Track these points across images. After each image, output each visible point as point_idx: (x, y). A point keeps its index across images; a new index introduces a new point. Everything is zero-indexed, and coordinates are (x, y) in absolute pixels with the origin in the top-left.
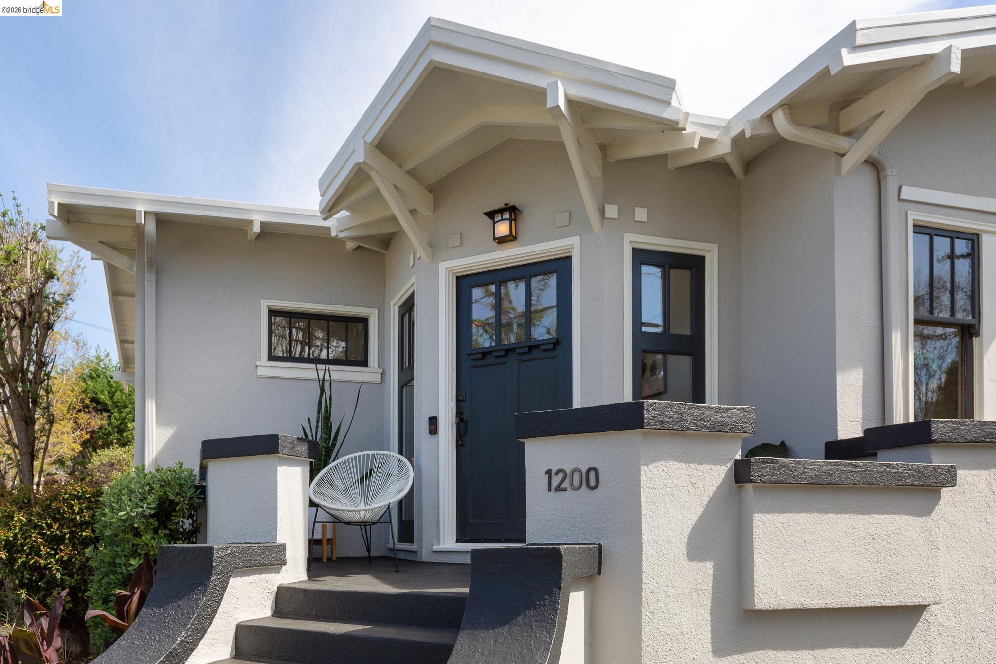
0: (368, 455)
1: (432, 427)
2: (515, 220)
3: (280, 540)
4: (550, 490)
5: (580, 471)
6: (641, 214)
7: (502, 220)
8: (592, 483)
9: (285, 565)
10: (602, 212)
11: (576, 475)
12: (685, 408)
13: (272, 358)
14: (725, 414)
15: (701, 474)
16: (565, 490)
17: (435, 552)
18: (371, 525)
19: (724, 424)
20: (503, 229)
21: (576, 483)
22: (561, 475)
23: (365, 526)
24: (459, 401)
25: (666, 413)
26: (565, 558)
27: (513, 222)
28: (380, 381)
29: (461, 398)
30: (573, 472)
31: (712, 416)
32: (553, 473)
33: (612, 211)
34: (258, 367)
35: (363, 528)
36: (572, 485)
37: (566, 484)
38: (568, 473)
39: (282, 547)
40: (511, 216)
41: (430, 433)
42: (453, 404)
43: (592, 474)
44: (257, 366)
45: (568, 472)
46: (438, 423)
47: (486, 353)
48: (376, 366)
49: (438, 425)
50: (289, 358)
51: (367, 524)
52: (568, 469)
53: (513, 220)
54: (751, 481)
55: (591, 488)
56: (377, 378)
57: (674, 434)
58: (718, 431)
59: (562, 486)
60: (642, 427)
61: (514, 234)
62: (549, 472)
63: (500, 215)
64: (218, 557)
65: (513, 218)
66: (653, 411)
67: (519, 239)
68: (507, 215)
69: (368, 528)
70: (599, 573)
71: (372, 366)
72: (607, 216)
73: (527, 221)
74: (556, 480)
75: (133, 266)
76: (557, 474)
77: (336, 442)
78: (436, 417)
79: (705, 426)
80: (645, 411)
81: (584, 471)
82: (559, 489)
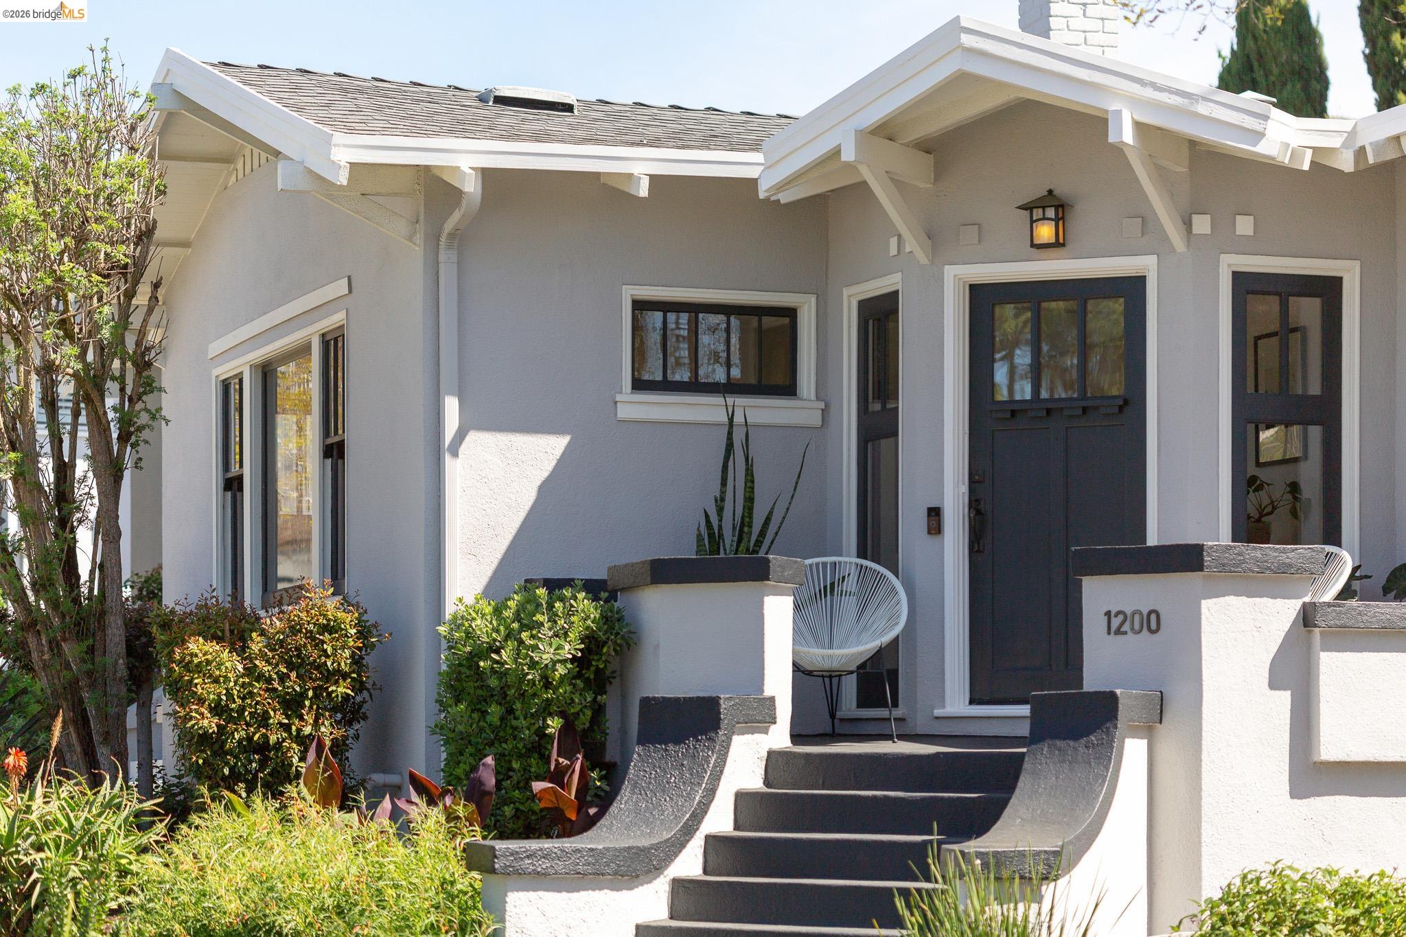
0: (825, 564)
1: (933, 524)
2: (1063, 218)
3: (768, 692)
4: (1109, 633)
5: (1141, 613)
6: (1245, 226)
7: (1044, 218)
8: (1154, 626)
9: (775, 723)
10: (1188, 224)
11: (1137, 618)
12: (1247, 550)
13: (639, 385)
14: (1291, 555)
15: (1266, 617)
16: (1125, 633)
17: (937, 718)
18: (840, 676)
19: (1290, 566)
20: (1045, 232)
21: (1137, 626)
22: (1121, 617)
23: (830, 677)
24: (973, 482)
25: (1227, 555)
26: (1121, 701)
27: (1061, 223)
28: (820, 423)
29: (977, 477)
30: (1134, 613)
31: (1276, 557)
32: (1113, 614)
33: (1202, 224)
34: (618, 404)
35: (827, 680)
36: (1132, 629)
37: (1126, 627)
38: (1129, 616)
39: (772, 699)
40: (1057, 213)
41: (929, 533)
42: (964, 488)
43: (1153, 617)
44: (616, 403)
45: (1129, 613)
46: (942, 518)
47: (1014, 410)
48: (813, 397)
49: (942, 520)
50: (666, 386)
51: (834, 674)
52: (1129, 612)
53: (1060, 219)
54: (1316, 626)
55: (1152, 632)
56: (815, 419)
57: (1237, 576)
58: (1284, 573)
59: (1122, 630)
60: (1202, 570)
61: (1061, 241)
62: (1108, 614)
63: (1040, 210)
64: (725, 709)
65: (1060, 216)
66: (1214, 554)
67: (1068, 247)
68: (1051, 213)
69: (835, 680)
70: (1161, 722)
71: (805, 397)
72: (1194, 232)
73: (1080, 221)
74: (1116, 622)
75: (415, 233)
76: (1117, 615)
77: (764, 538)
78: (939, 508)
79: (1269, 568)
80: (1205, 554)
81: (1145, 613)
82: (1118, 632)
